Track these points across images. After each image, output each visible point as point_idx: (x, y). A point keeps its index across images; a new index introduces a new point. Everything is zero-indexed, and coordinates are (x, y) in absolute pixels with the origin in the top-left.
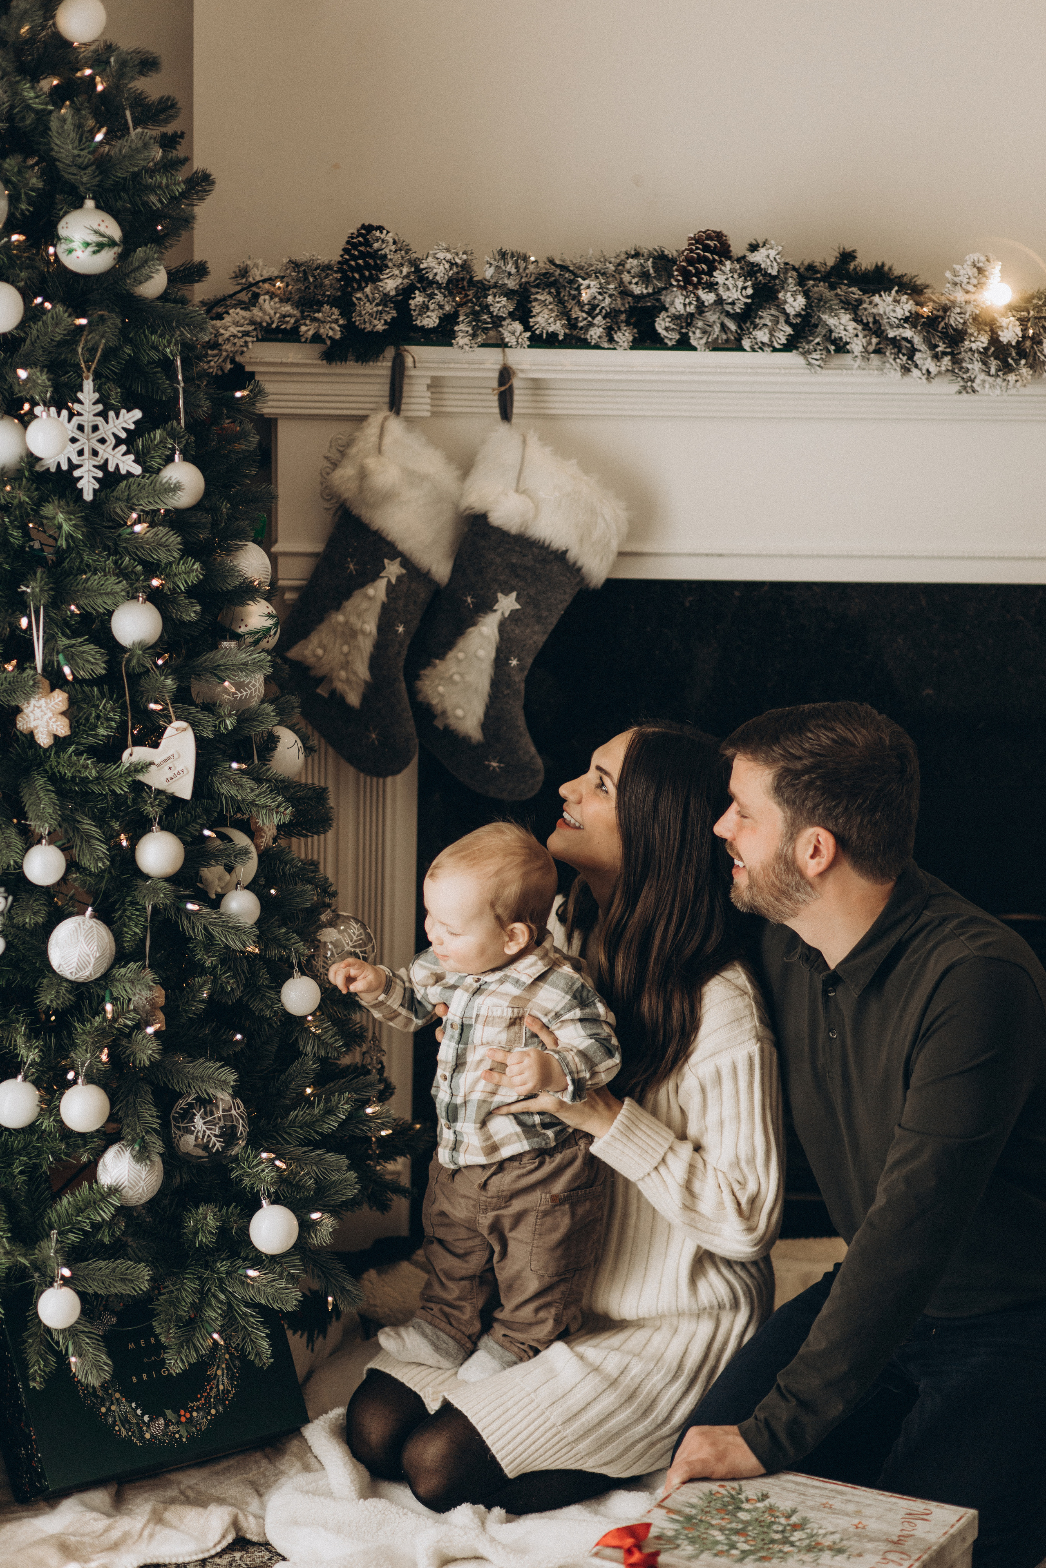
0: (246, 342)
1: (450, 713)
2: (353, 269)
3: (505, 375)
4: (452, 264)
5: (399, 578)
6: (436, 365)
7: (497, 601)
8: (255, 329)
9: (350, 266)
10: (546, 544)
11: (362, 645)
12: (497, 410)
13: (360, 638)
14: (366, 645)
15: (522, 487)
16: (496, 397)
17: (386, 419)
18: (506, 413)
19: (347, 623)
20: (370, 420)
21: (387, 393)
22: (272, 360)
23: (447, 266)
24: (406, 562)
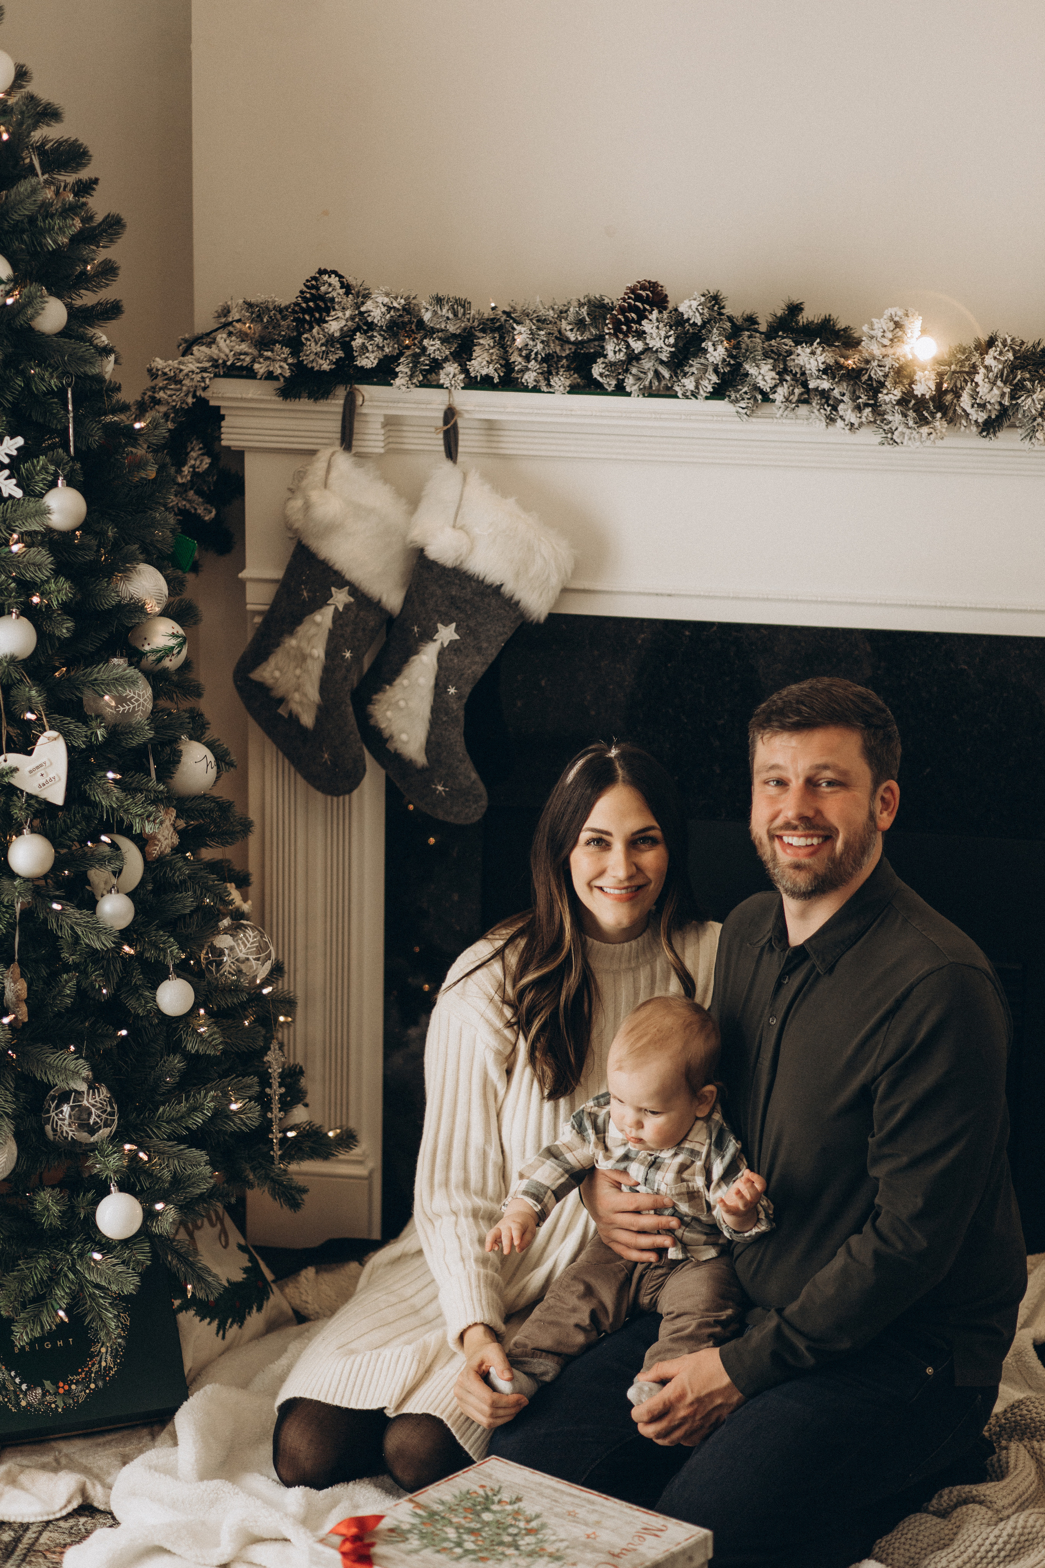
0: (203, 378)
1: (396, 738)
2: (304, 311)
3: (450, 414)
4: (389, 309)
5: (347, 606)
6: (385, 404)
7: (437, 631)
8: (212, 366)
9: (302, 308)
10: (481, 578)
11: (310, 668)
12: (442, 448)
13: (309, 661)
14: (315, 669)
15: (459, 522)
16: (441, 436)
17: (333, 454)
18: (451, 452)
19: (299, 648)
20: (319, 454)
21: (339, 429)
22: (234, 395)
23: (384, 309)
24: (355, 590)
